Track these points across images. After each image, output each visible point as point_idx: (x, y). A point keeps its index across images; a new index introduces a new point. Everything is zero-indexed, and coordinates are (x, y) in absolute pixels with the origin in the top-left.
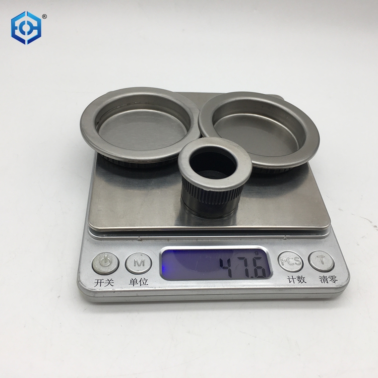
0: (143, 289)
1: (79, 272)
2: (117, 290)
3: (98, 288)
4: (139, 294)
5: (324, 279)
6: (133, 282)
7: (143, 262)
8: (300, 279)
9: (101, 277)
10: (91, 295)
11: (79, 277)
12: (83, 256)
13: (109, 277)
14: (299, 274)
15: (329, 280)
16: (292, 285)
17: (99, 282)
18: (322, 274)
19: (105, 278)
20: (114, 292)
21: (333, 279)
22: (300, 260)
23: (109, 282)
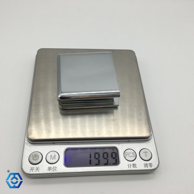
0: (54, 172)
1: (22, 163)
3: (31, 173)
4: (52, 175)
5: (146, 165)
6: (49, 169)
7: (55, 157)
8: (134, 165)
9: (33, 166)
10: (28, 175)
12: (24, 154)
13: (37, 166)
14: (134, 162)
16: (129, 169)
17: (32, 169)
18: (145, 162)
20: (40, 174)
21: (151, 165)
22: (135, 154)
23: (37, 169)
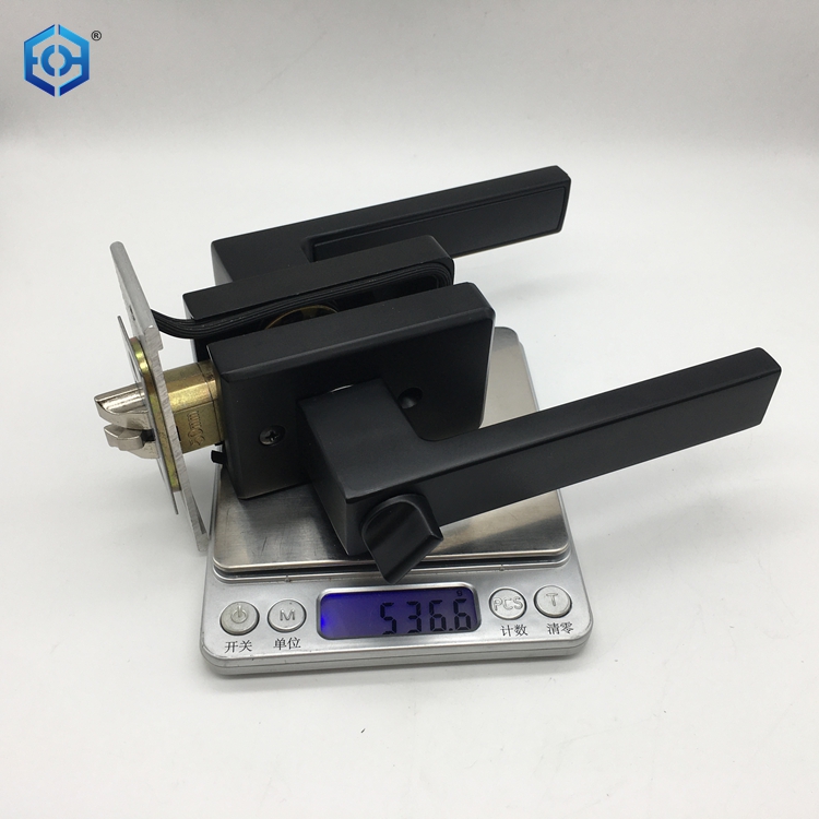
0: (293, 653)
1: (202, 632)
2: (257, 655)
3: (230, 655)
4: (289, 660)
5: (554, 628)
6: (280, 644)
7: (292, 613)
8: (520, 629)
9: (234, 638)
10: (221, 664)
11: (202, 640)
12: (206, 609)
13: (245, 638)
14: (518, 622)
15: (561, 628)
16: (507, 639)
17: (232, 646)
18: (552, 621)
19: (240, 639)
20: (253, 659)
21: (567, 627)
22: (522, 601)
23: (246, 645)
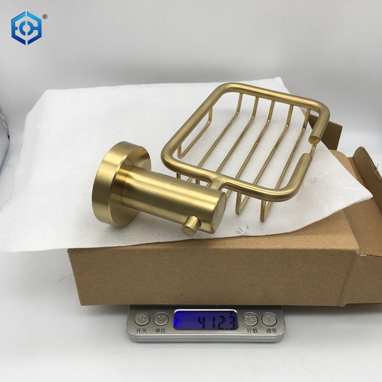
0: (163, 335)
3: (138, 334)
4: (161, 338)
5: (269, 331)
6: (158, 331)
7: (164, 318)
8: (255, 331)
9: (139, 327)
10: (134, 337)
11: (128, 327)
13: (144, 327)
14: (254, 327)
15: (272, 331)
16: (249, 334)
17: (139, 330)
18: (268, 328)
19: (142, 327)
20: (147, 336)
21: (274, 331)
22: (256, 319)
23: (144, 330)
